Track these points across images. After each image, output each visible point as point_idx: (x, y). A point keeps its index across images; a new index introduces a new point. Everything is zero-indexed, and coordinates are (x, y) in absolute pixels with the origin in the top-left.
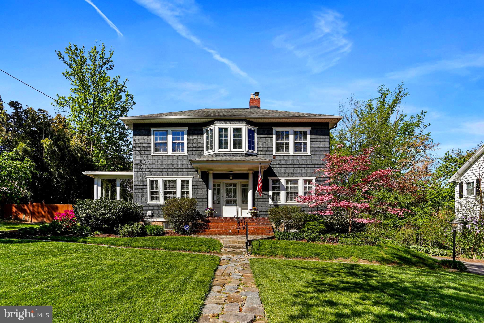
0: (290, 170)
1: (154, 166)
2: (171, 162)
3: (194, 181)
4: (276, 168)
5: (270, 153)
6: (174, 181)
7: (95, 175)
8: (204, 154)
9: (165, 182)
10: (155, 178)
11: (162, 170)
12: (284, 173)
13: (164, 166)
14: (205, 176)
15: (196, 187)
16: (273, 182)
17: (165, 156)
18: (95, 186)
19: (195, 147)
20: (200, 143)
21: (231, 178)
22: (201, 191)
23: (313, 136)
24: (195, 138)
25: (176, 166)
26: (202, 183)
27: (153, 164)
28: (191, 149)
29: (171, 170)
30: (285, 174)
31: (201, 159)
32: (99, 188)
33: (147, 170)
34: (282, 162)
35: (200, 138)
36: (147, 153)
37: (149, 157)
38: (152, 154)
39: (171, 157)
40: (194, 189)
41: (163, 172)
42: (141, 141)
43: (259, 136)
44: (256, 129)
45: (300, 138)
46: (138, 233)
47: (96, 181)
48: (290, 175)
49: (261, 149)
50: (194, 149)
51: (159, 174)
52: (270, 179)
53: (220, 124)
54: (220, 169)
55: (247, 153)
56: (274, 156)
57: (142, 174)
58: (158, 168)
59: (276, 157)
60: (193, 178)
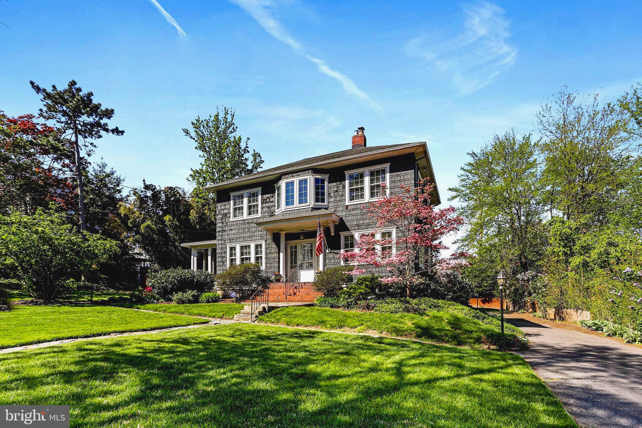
0: (364, 222)
1: (232, 232)
2: (247, 226)
3: (266, 244)
4: (349, 221)
5: (342, 203)
6: (249, 246)
7: (192, 246)
8: (276, 214)
9: (242, 248)
10: (233, 245)
11: (239, 236)
12: (358, 225)
13: (240, 231)
14: (276, 238)
15: (268, 251)
16: (346, 238)
17: (242, 220)
18: (192, 257)
19: (268, 207)
20: (272, 202)
21: (302, 238)
22: (273, 255)
23: (393, 174)
24: (268, 198)
25: (251, 230)
26: (274, 246)
27: (231, 230)
28: (264, 210)
29: (247, 235)
30: (359, 227)
31: (272, 219)
32: (195, 258)
33: (227, 237)
34: (355, 212)
35: (273, 197)
36: (227, 220)
37: (228, 224)
38: (231, 220)
39: (247, 221)
40: (266, 254)
41: (240, 238)
42: (223, 208)
43: (330, 185)
44: (326, 177)
45: (378, 179)
46: (189, 300)
47: (193, 251)
48: (364, 227)
49: (333, 199)
50: (267, 209)
51: (236, 240)
52: (343, 234)
53: (287, 178)
54: (290, 229)
55: (314, 207)
56: (347, 206)
57: (223, 242)
58: (236, 234)
59: (350, 207)
60: (266, 241)
